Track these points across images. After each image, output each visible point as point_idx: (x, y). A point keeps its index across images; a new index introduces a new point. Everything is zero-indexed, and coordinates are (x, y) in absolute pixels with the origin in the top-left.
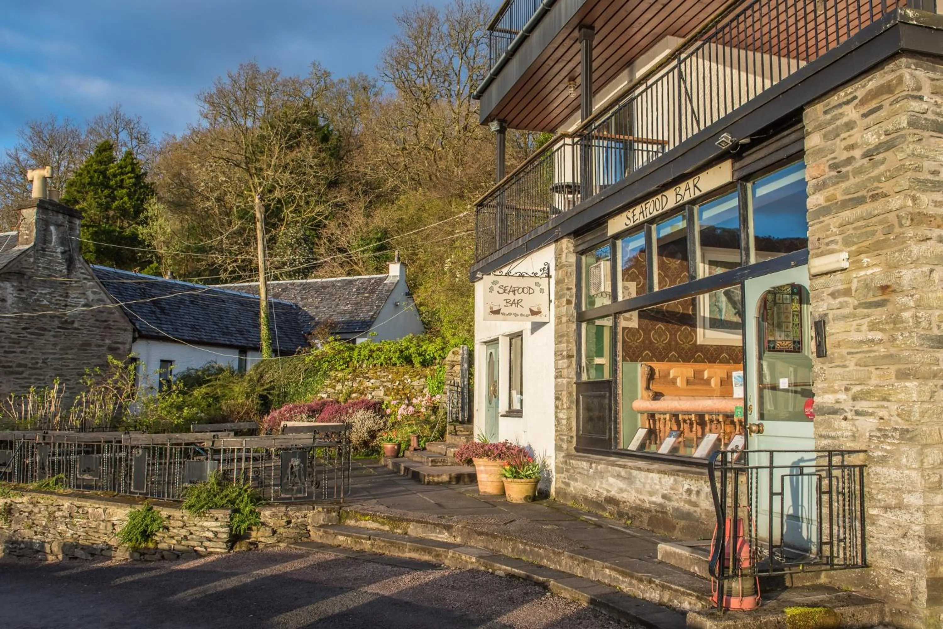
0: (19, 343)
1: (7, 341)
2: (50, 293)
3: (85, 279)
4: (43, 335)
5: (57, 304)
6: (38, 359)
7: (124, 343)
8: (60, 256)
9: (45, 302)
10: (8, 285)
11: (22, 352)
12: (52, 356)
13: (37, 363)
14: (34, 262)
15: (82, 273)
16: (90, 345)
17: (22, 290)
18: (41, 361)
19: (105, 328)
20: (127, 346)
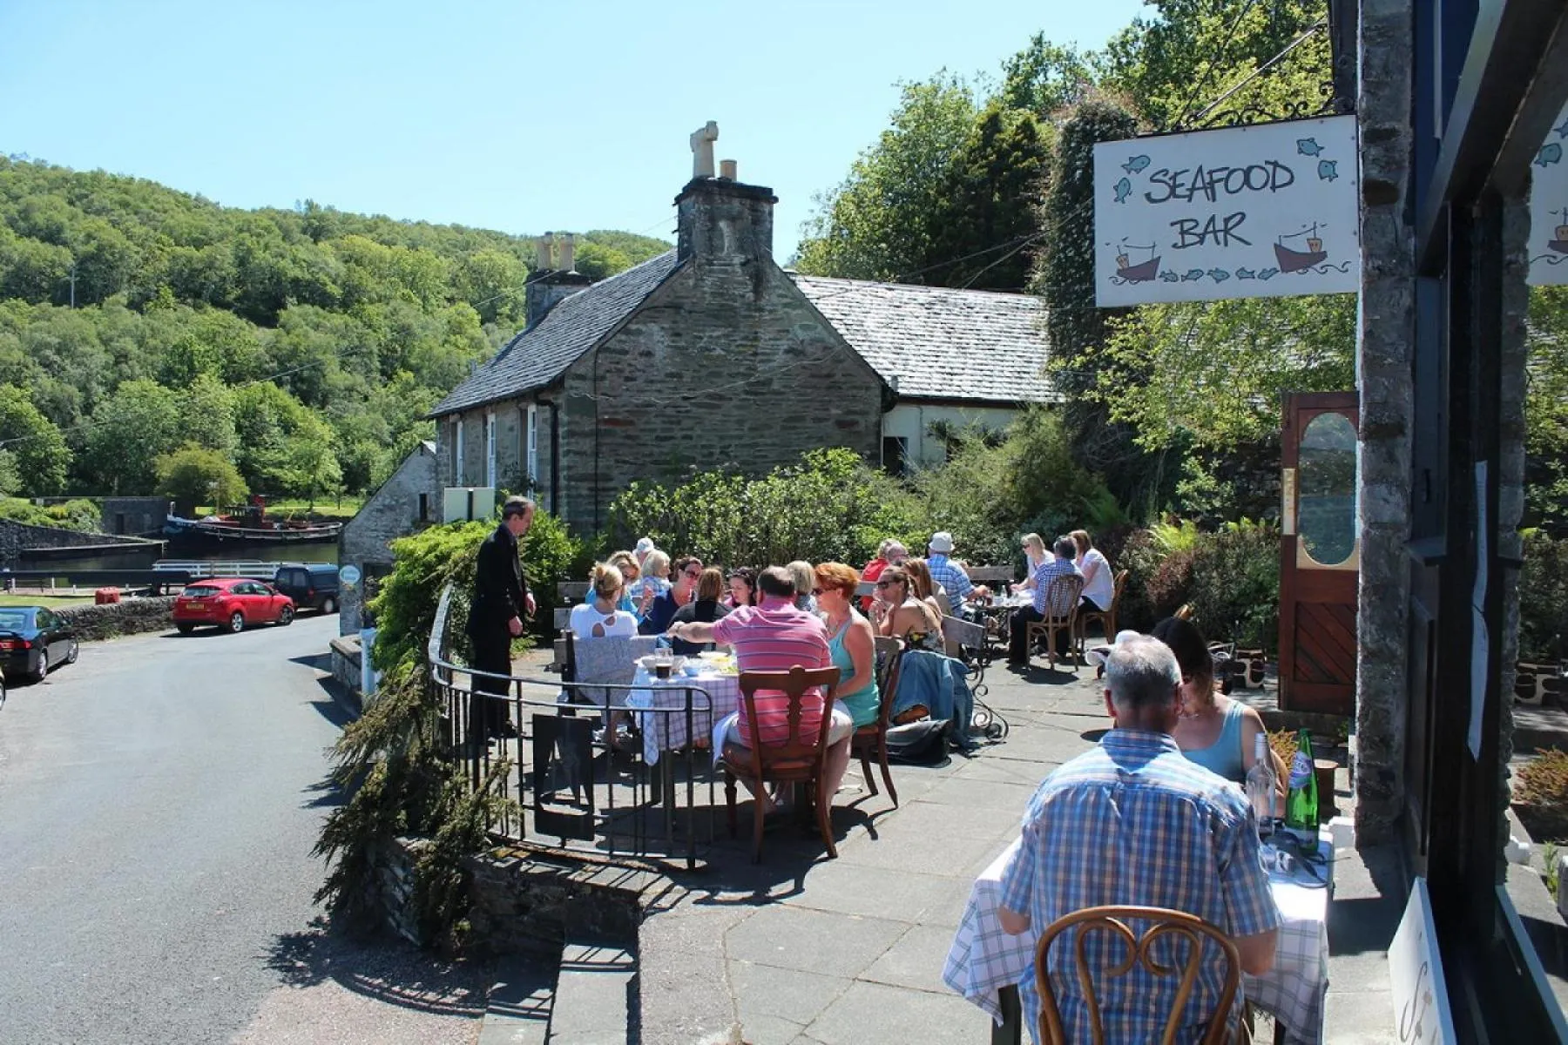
0: (679, 423)
1: (658, 420)
2: (726, 336)
3: (786, 305)
4: (718, 407)
5: (740, 353)
6: (711, 446)
7: (864, 413)
8: (738, 269)
9: (719, 351)
10: (654, 327)
11: (685, 437)
12: (737, 442)
13: (711, 454)
14: (696, 286)
15: (780, 296)
16: (801, 419)
17: (678, 335)
18: (718, 451)
19: (829, 388)
20: (873, 418)
